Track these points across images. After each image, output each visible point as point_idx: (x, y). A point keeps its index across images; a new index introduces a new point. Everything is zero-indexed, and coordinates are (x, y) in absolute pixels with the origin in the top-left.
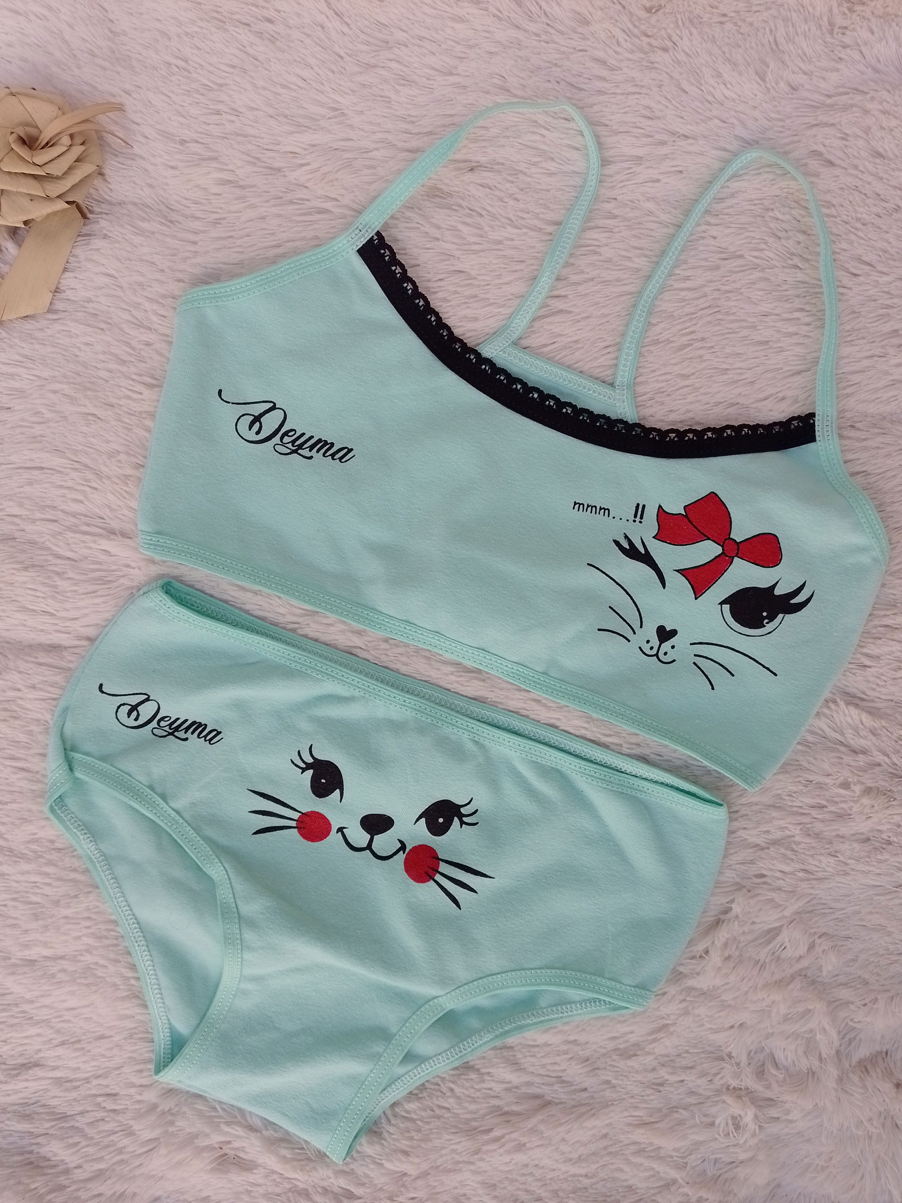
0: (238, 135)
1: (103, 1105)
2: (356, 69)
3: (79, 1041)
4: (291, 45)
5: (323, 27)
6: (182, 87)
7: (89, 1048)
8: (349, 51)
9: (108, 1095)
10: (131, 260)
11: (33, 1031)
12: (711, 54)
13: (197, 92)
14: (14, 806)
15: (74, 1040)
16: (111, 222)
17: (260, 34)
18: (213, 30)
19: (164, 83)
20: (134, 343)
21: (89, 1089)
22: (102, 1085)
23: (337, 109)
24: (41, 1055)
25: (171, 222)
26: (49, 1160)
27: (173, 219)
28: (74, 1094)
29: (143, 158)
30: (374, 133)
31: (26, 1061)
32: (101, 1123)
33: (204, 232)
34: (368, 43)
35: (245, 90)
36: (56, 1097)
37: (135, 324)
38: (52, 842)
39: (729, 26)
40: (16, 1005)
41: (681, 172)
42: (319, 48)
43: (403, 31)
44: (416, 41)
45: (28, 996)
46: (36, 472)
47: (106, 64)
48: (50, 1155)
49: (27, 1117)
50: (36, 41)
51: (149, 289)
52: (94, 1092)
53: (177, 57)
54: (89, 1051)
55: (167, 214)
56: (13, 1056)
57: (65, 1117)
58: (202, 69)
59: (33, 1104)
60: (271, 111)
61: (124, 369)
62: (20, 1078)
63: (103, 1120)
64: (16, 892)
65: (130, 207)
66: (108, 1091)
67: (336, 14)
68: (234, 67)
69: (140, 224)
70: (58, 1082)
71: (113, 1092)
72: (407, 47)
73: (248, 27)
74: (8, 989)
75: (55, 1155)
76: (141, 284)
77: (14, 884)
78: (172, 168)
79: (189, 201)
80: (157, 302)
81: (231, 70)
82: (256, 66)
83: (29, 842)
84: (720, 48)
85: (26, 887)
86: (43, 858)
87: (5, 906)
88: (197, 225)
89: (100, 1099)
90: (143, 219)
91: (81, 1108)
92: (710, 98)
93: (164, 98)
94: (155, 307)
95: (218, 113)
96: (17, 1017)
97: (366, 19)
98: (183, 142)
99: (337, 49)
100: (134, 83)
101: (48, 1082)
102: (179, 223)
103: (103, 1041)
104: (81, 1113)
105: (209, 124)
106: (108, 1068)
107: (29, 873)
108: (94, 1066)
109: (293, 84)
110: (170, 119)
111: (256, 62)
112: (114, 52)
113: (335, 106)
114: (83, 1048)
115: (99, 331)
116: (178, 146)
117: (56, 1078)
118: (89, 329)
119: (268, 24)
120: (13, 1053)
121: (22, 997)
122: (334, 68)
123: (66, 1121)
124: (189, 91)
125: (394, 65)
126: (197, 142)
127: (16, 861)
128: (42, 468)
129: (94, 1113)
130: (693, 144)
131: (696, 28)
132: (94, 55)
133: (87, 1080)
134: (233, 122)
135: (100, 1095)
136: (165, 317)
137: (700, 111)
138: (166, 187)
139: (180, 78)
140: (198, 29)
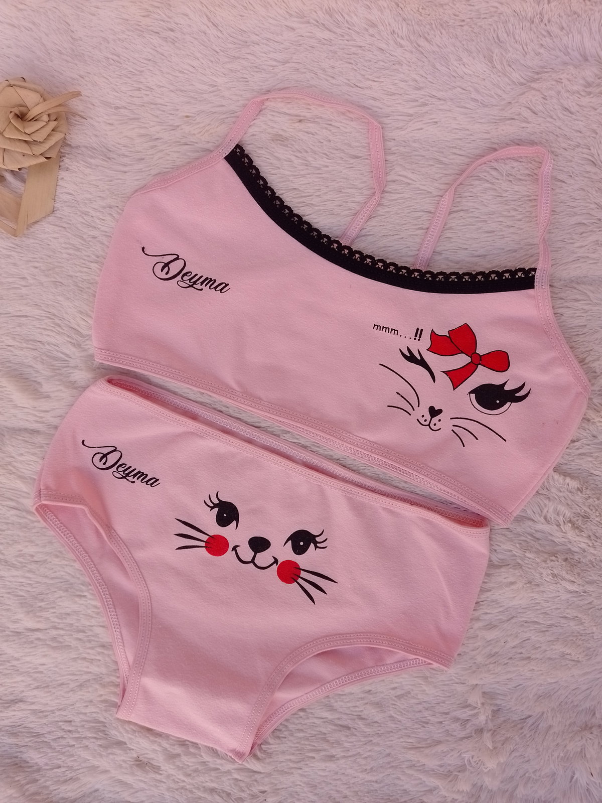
0: (152, 103)
1: (63, 727)
2: (227, 60)
3: (48, 686)
4: (185, 45)
5: (205, 33)
6: (116, 73)
7: (54, 691)
8: (221, 48)
9: (66, 721)
10: (83, 184)
11: (19, 678)
12: (454, 46)
13: (126, 76)
14: (9, 532)
15: (44, 685)
16: (70, 159)
17: (165, 39)
18: (136, 37)
19: (105, 70)
20: (85, 237)
21: (54, 717)
22: (62, 715)
23: (216, 86)
24: (24, 694)
25: (109, 158)
26: (28, 763)
27: (111, 157)
28: (45, 721)
29: (92, 118)
30: (239, 101)
31: (15, 698)
32: (61, 740)
33: (131, 165)
34: (235, 43)
35: (155, 74)
36: (33, 722)
37: (86, 224)
38: (32, 556)
39: (466, 28)
40: (8, 661)
41: (436, 122)
42: (202, 46)
43: (257, 35)
44: (265, 41)
45: (16, 655)
46: (23, 319)
47: (69, 59)
48: (28, 759)
49: (15, 735)
50: (25, 44)
51: (95, 203)
52: (56, 719)
53: (113, 54)
54: (54, 693)
55: (107, 154)
56: (6, 694)
57: (38, 735)
58: (129, 62)
59: (19, 726)
60: (172, 88)
61: (78, 253)
62: (10, 709)
63: (62, 737)
64: (10, 589)
65: (83, 149)
66: (66, 719)
67: (214, 25)
68: (149, 60)
69: (89, 160)
70: (34, 712)
71: (70, 719)
72: (259, 45)
73: (158, 35)
74: (4, 651)
75: (32, 759)
76: (90, 200)
77: (9, 584)
78: (110, 124)
79: (121, 145)
80: (100, 211)
81: (148, 62)
82: (163, 60)
83: (17, 556)
84: (461, 42)
85: (16, 585)
86: (26, 567)
87: (2, 597)
88: (125, 160)
89: (61, 724)
90: (92, 157)
91: (49, 730)
92: (454, 74)
93: (105, 80)
94: (98, 214)
95: (139, 89)
96: (9, 669)
97: (232, 28)
98: (117, 108)
99: (214, 47)
100: (86, 71)
101: (29, 712)
102: (114, 159)
103: (63, 686)
104: (49, 733)
105: (134, 97)
106: (66, 704)
107: (18, 576)
108: (58, 703)
109: (187, 70)
110: (108, 93)
111: (163, 57)
112: (73, 51)
113: (214, 84)
114: (50, 691)
115: (62, 229)
116: (113, 110)
117: (34, 710)
118: (57, 228)
119: (170, 32)
120: (6, 692)
121: (13, 656)
122: (212, 59)
123: (39, 738)
124: (121, 75)
125: (250, 57)
126: (126, 108)
127: (9, 569)
128: (26, 316)
129: (57, 732)
130: (443, 104)
131: (445, 30)
132: (61, 53)
133: (53, 712)
134: (148, 95)
135: (61, 721)
136: (104, 220)
137: (448, 82)
138: (106, 137)
139: (115, 67)
140: (127, 37)
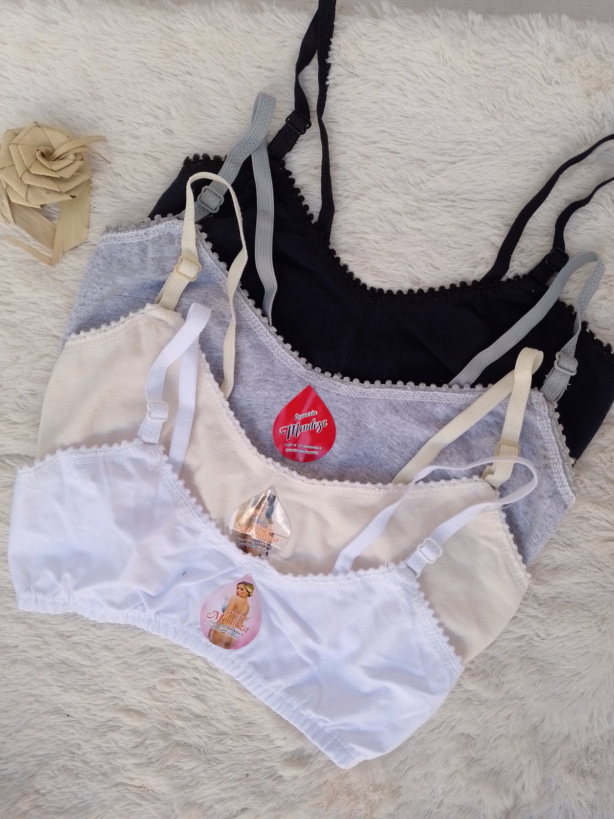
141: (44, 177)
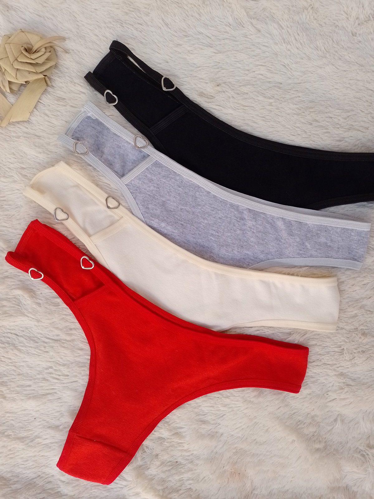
141: (26, 63)
